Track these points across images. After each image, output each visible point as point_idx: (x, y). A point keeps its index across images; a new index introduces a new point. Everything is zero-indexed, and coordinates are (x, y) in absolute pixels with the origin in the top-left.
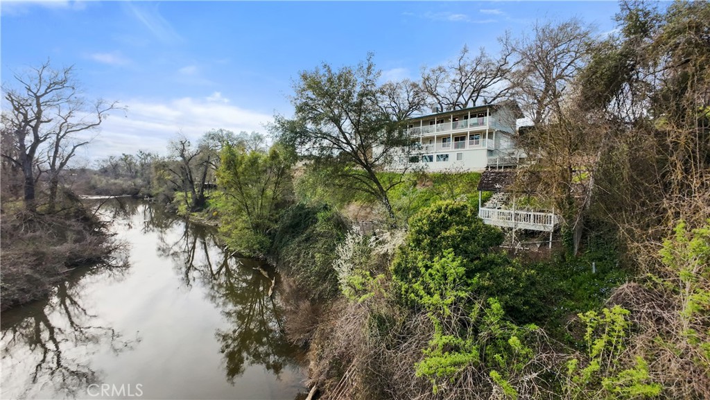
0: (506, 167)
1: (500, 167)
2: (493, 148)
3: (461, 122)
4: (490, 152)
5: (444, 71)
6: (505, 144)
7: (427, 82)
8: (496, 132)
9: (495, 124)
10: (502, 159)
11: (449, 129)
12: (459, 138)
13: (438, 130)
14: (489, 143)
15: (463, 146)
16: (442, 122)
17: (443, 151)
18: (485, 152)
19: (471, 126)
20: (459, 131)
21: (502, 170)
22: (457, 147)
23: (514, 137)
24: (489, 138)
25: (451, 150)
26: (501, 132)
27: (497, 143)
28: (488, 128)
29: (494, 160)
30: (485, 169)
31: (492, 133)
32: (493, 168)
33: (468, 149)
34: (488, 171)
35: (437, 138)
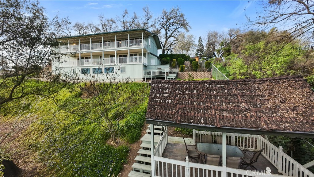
0: (156, 78)
1: (153, 79)
2: (147, 64)
4: (145, 67)
6: (154, 62)
8: (148, 53)
9: (147, 47)
10: (154, 73)
12: (122, 56)
14: (145, 61)
15: (125, 61)
16: (109, 42)
18: (142, 67)
20: (122, 49)
22: (121, 62)
23: (158, 58)
24: (144, 56)
25: (116, 64)
26: (151, 53)
27: (149, 61)
28: (143, 48)
29: (148, 73)
30: (142, 80)
31: (146, 54)
32: (148, 79)
33: (129, 63)
34: (145, 82)
35: (104, 55)
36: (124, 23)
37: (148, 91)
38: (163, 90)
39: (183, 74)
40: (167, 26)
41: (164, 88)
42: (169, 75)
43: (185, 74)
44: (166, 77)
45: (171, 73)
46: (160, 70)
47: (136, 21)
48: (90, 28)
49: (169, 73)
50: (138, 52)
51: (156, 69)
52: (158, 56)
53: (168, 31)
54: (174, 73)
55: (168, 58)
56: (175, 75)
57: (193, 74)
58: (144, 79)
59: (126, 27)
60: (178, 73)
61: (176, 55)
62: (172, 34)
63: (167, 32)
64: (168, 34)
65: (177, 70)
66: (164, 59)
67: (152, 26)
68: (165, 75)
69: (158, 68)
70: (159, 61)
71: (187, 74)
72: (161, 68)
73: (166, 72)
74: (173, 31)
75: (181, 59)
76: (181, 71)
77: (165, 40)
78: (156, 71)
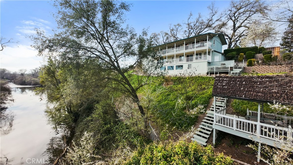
0: (220, 73)
1: (216, 73)
2: (210, 61)
3: (190, 46)
4: (209, 63)
5: (180, 26)
6: (218, 58)
7: (172, 32)
8: (212, 51)
9: (212, 46)
10: (217, 68)
11: (183, 50)
12: (189, 56)
13: (176, 51)
14: (209, 58)
15: (192, 60)
16: (179, 46)
17: (180, 63)
18: (206, 63)
19: (197, 47)
20: (189, 51)
21: (218, 75)
22: (187, 61)
23: (222, 54)
24: (208, 55)
25: (184, 62)
26: (215, 51)
27: (213, 58)
28: (208, 48)
29: (212, 69)
30: (206, 74)
31: (210, 52)
32: (212, 73)
33: (195, 62)
34: (209, 76)
35: (176, 56)
36: (188, 24)
37: (212, 82)
38: (222, 81)
39: (251, 68)
40: (235, 17)
41: (223, 81)
42: (234, 69)
43: (253, 68)
44: (230, 72)
45: (236, 68)
46: (224, 66)
47: (200, 20)
48: (161, 34)
49: (233, 68)
50: (203, 52)
51: (220, 65)
52: (223, 52)
53: (237, 21)
54: (240, 68)
55: (234, 53)
56: (241, 70)
57: (265, 67)
58: (208, 73)
59: (190, 27)
60: (244, 68)
61: (244, 48)
62: (242, 24)
63: (236, 23)
64: (237, 25)
65: (244, 64)
66: (230, 54)
67: (217, 20)
68: (229, 69)
69: (222, 64)
70: (223, 57)
71: (257, 68)
72: (225, 64)
73: (230, 67)
74: (244, 19)
75: (251, 53)
76: (248, 66)
77: (232, 31)
78: (220, 67)
